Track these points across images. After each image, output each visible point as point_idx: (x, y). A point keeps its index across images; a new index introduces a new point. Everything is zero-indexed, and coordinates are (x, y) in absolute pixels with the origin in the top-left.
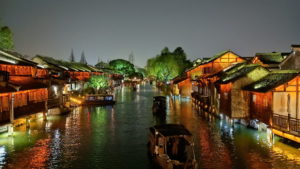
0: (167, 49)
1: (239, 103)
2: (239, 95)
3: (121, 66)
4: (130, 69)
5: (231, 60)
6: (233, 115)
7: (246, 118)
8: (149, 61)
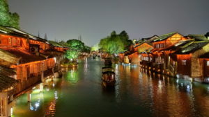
0: (114, 32)
1: (197, 67)
2: (196, 62)
3: (75, 44)
4: (82, 46)
5: (178, 39)
6: (192, 75)
7: (201, 77)
8: (102, 40)
